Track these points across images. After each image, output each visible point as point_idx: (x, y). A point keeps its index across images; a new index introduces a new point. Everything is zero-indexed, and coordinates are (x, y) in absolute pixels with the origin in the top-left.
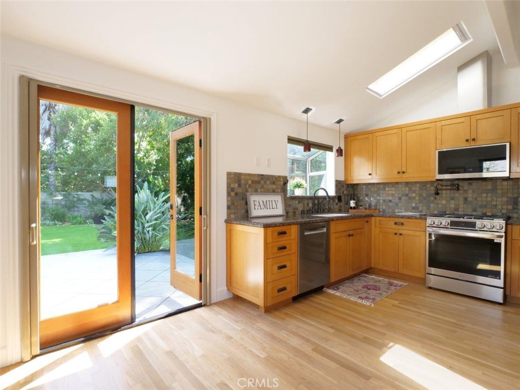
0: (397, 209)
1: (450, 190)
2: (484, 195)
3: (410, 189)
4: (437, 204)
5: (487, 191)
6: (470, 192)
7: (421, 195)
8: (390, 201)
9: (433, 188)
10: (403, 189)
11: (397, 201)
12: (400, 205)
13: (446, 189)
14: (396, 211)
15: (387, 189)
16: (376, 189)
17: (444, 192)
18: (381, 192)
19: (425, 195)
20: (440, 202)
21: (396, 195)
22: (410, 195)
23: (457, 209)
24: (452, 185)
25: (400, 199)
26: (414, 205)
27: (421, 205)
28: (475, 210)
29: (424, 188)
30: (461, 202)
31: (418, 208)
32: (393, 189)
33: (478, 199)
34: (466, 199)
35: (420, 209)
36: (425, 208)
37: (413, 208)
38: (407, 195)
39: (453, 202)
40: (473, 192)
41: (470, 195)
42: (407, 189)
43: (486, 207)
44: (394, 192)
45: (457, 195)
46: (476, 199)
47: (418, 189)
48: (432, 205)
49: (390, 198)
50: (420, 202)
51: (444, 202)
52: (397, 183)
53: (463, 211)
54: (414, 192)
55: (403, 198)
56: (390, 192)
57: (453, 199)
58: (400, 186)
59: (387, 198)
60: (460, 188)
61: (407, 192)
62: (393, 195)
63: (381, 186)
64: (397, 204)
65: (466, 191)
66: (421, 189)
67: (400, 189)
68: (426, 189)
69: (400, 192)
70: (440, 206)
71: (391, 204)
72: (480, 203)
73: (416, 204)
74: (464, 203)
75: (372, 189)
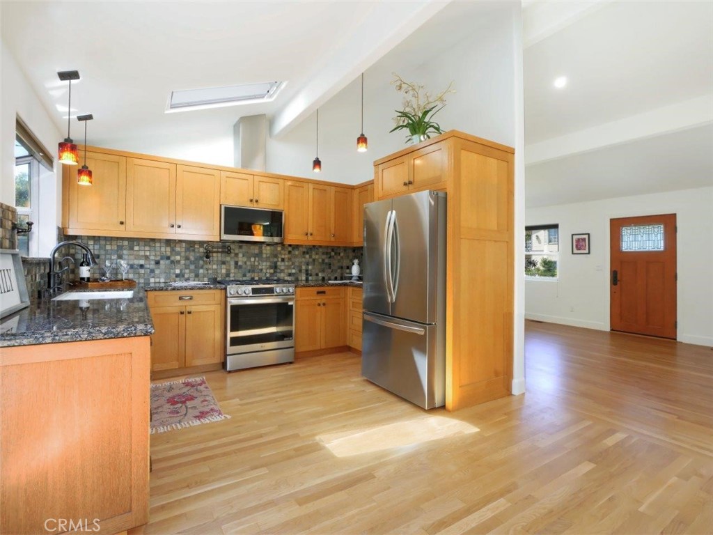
0: (153, 277)
1: (222, 252)
2: (253, 259)
3: (173, 250)
4: (207, 270)
5: (256, 256)
6: (240, 255)
7: (187, 258)
8: (142, 266)
9: (202, 250)
10: (163, 249)
11: (152, 266)
12: (157, 272)
13: (217, 252)
14: (152, 280)
15: (136, 248)
16: (115, 248)
17: (215, 255)
18: (125, 252)
19: (192, 258)
20: (210, 266)
21: (152, 258)
22: (172, 258)
23: (228, 275)
24: (223, 247)
25: (157, 263)
26: (178, 271)
27: (187, 271)
28: (245, 275)
29: (192, 249)
30: (233, 266)
31: (183, 276)
32: (147, 248)
33: (248, 263)
34: (236, 263)
35: (186, 276)
36: (193, 275)
37: (177, 276)
38: (168, 258)
39: (224, 266)
40: (243, 256)
41: (241, 259)
42: (168, 249)
43: (253, 271)
44: (148, 253)
45: (228, 259)
46: (245, 263)
47: (183, 250)
48: (201, 271)
49: (142, 262)
50: (187, 267)
51: (215, 267)
52: (153, 240)
53: (234, 277)
54: (178, 254)
55: (162, 262)
56: (142, 253)
57: (224, 263)
58: (158, 244)
59: (136, 262)
60: (232, 251)
61: (169, 254)
62: (147, 257)
63: (126, 243)
64: (152, 271)
65: (236, 255)
66: (187, 250)
67: (158, 249)
68: (194, 251)
69: (158, 253)
70: (210, 272)
71: (142, 271)
72: (249, 268)
73: (181, 271)
74: (235, 268)
75: (108, 247)
